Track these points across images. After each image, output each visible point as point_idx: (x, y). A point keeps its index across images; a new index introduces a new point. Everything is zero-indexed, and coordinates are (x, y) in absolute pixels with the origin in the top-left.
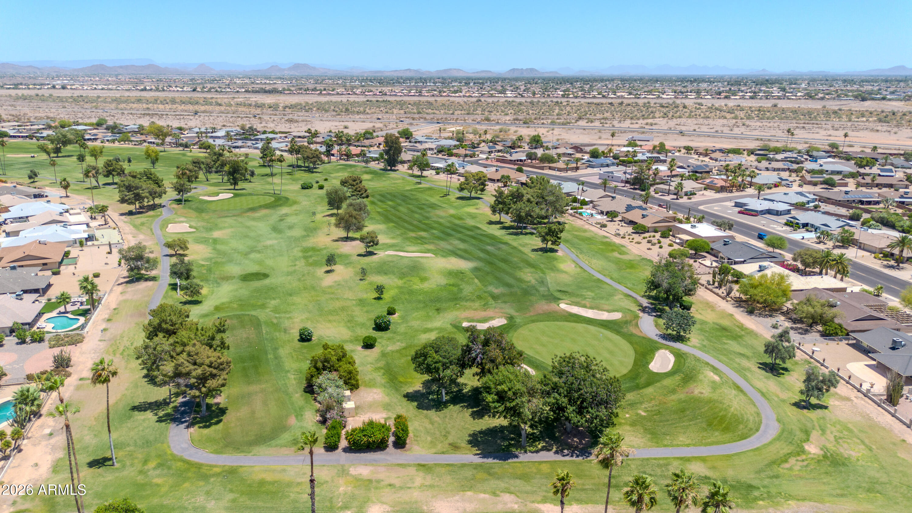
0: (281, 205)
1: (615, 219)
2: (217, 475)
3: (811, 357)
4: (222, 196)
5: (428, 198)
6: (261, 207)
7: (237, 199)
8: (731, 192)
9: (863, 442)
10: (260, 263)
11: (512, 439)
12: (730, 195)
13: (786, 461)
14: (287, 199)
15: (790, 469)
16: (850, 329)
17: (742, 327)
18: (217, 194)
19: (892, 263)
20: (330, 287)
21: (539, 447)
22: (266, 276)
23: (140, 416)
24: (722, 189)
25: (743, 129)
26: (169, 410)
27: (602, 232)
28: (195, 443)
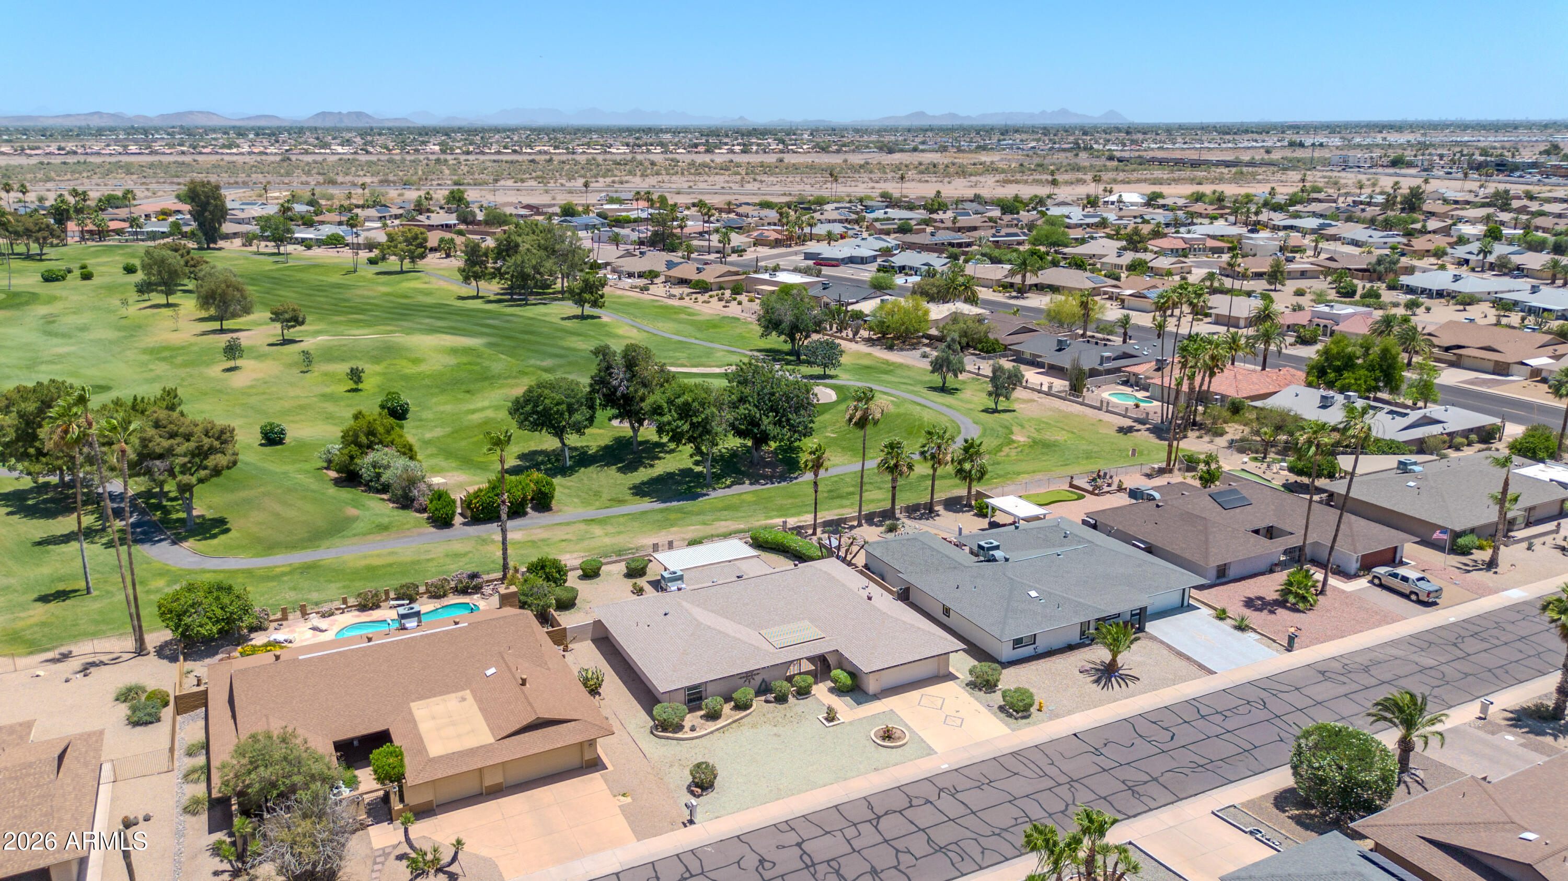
0: (28, 303)
1: (656, 281)
3: (978, 374)
5: (321, 278)
8: (790, 246)
9: (1063, 429)
11: (690, 482)
12: (789, 250)
13: (1001, 450)
14: (31, 295)
15: (1007, 455)
16: (1007, 343)
17: (887, 363)
19: (1014, 294)
20: (252, 387)
21: (728, 482)
24: (777, 243)
25: (757, 185)
27: (645, 296)
28: (210, 554)
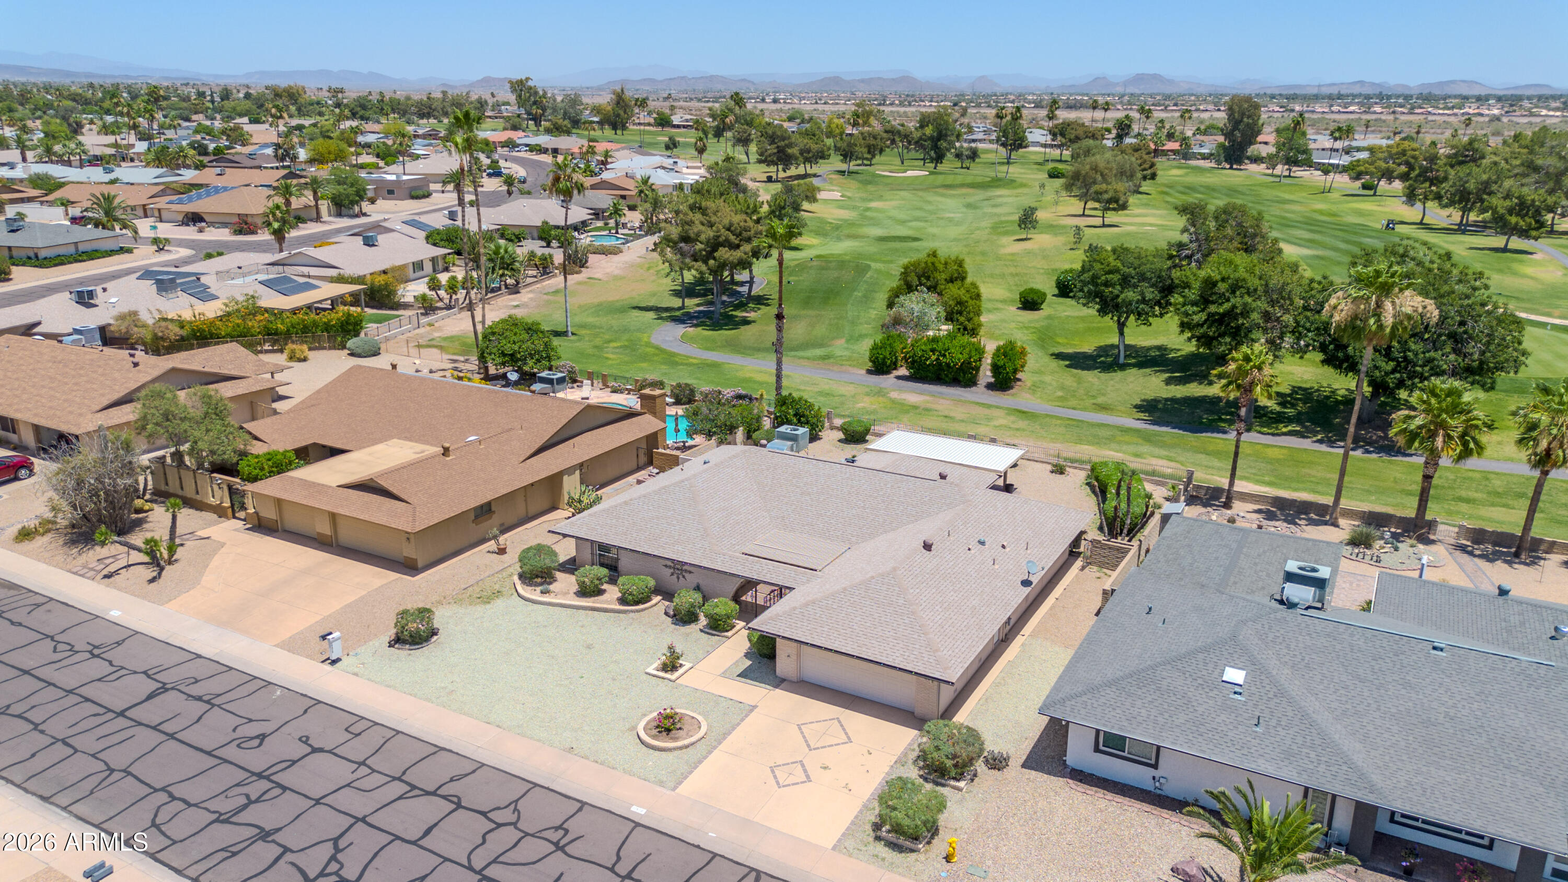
2: (691, 364)
4: (909, 173)
5: (1282, 194)
6: (962, 185)
7: (932, 177)
10: (919, 229)
11: (1231, 413)
18: (906, 171)
20: (1012, 254)
21: (1285, 430)
22: (916, 239)
23: (636, 313)
26: (678, 313)
28: (684, 339)
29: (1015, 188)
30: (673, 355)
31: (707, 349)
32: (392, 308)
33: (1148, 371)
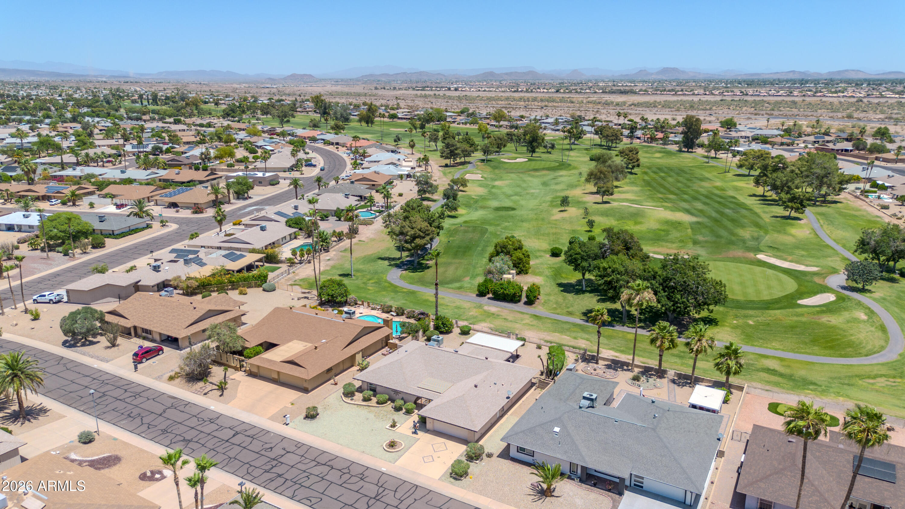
0: (561, 169)
2: (403, 292)
4: (518, 160)
5: (704, 173)
6: (544, 169)
7: (529, 163)
10: (515, 202)
11: (619, 318)
14: (570, 165)
18: (516, 158)
20: (556, 220)
21: (637, 325)
22: (513, 209)
26: (398, 262)
27: (877, 213)
28: (402, 277)
29: (570, 170)
30: (396, 287)
31: (411, 283)
32: (276, 263)
33: (592, 295)
